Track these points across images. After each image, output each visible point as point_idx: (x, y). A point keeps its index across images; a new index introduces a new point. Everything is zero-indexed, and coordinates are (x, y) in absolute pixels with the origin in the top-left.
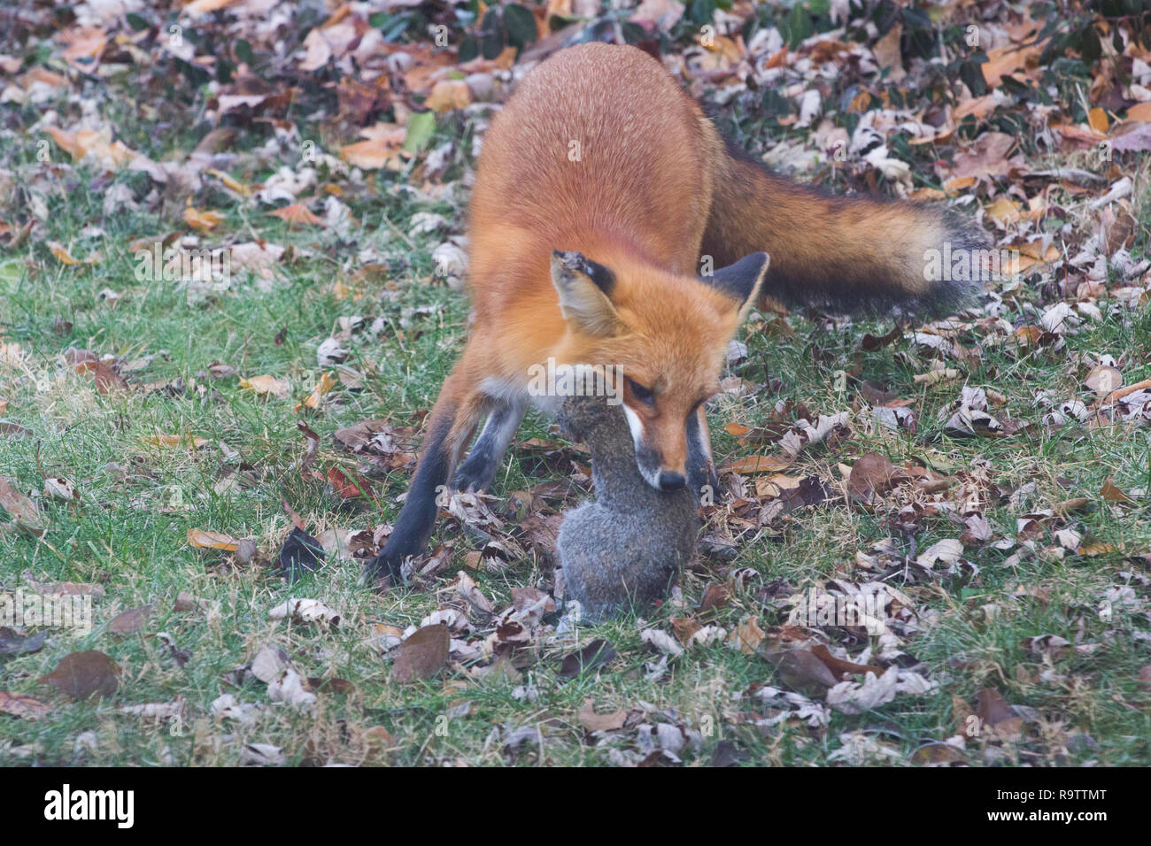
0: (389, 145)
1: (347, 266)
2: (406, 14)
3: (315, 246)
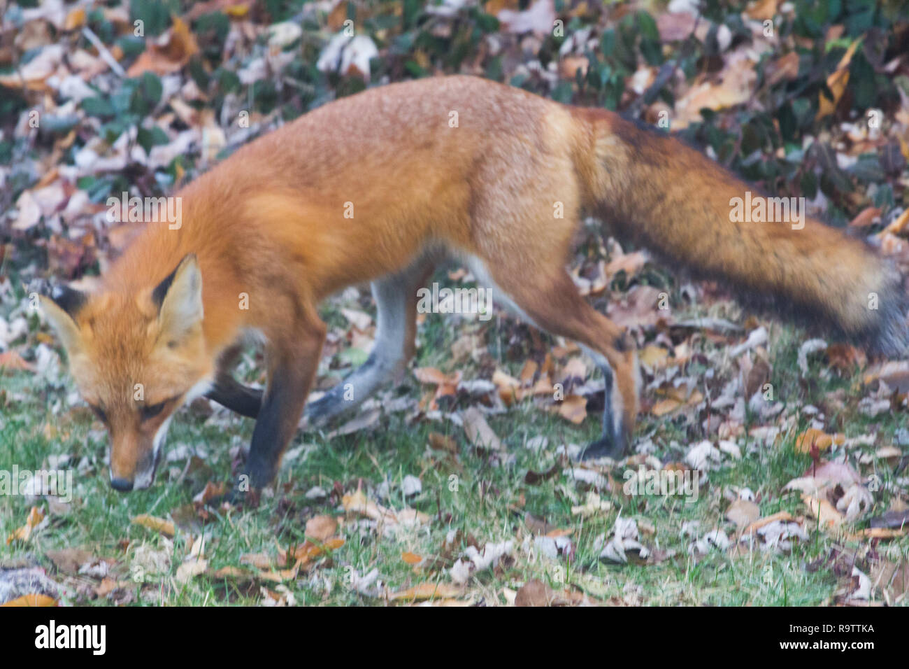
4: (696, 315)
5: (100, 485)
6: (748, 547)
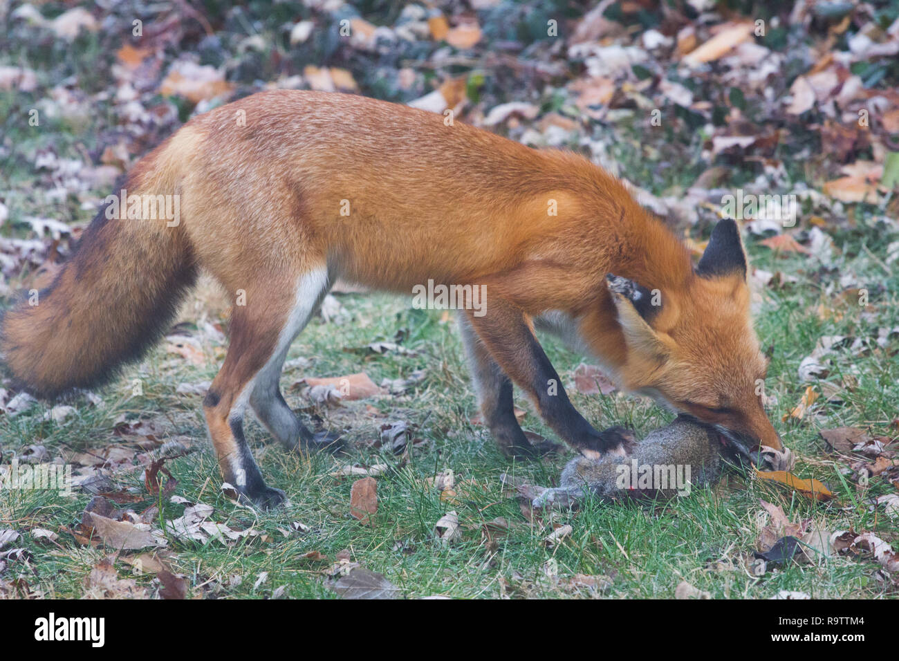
0: (868, 181)
1: (829, 290)
2: (884, 63)
3: (801, 272)
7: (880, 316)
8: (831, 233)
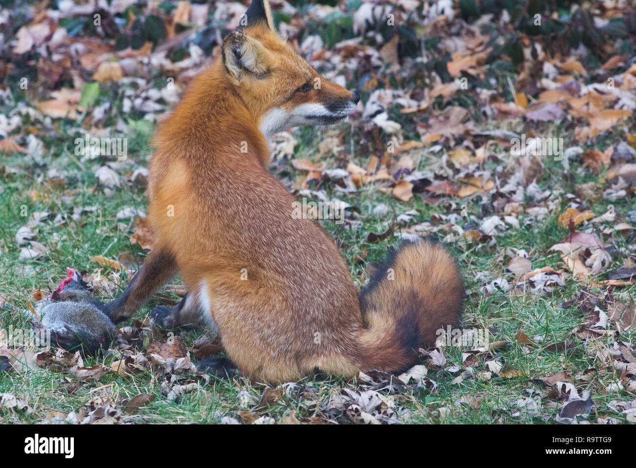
0: (70, 103)
1: (40, 180)
2: (83, 19)
3: (20, 167)
4: (491, 127)
5: (69, 234)
6: (522, 290)
7: (75, 199)
8: (43, 139)
